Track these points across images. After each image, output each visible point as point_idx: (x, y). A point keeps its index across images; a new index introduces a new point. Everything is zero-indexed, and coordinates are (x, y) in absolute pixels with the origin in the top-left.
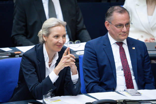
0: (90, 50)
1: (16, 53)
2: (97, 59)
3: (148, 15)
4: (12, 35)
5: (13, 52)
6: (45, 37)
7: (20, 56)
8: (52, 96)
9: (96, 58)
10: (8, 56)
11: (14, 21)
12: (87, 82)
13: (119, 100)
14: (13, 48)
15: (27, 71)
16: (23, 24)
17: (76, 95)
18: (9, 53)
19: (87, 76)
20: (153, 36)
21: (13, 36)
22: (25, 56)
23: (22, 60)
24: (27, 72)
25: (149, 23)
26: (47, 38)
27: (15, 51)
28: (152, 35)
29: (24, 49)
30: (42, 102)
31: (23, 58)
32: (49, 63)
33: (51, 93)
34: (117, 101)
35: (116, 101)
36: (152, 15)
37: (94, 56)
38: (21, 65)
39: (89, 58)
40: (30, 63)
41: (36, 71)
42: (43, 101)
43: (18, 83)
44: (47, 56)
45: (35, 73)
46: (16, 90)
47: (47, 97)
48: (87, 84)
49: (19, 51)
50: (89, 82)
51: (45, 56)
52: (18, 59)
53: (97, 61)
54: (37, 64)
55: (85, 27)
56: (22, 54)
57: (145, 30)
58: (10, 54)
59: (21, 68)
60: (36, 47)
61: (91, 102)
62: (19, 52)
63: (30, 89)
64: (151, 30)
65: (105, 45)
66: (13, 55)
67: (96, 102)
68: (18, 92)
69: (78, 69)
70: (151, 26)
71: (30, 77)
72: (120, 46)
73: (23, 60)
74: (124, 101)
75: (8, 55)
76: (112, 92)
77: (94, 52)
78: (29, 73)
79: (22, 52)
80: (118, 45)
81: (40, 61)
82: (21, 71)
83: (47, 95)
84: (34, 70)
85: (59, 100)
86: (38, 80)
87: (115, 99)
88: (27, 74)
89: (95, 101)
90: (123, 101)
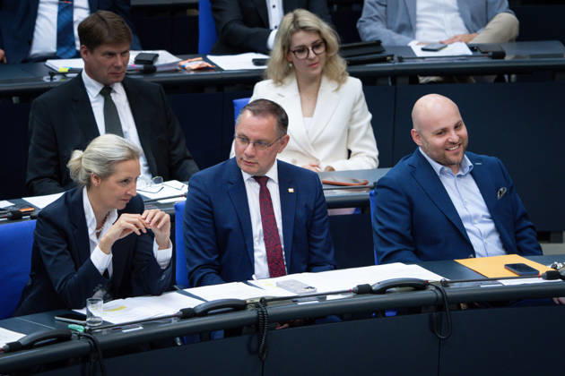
0: (198, 194)
1: (23, 210)
2: (212, 214)
3: (304, 116)
4: (28, 180)
5: (15, 209)
6: (95, 177)
7: (32, 218)
8: (106, 300)
9: (212, 212)
10: (6, 219)
11: (30, 149)
12: (191, 264)
13: (251, 300)
14: (17, 200)
15: (49, 249)
16: (51, 154)
17: (159, 294)
18: (9, 212)
19: (192, 250)
20: (317, 160)
21: (31, 181)
22: (44, 217)
23: (37, 226)
24: (48, 252)
25: (307, 132)
26: (101, 181)
27: (22, 208)
28: (314, 158)
29: (41, 202)
30: (86, 314)
31: (39, 222)
32: (97, 229)
33: (105, 292)
34: (248, 302)
35: (245, 301)
36: (311, 115)
37: (208, 208)
38: (36, 237)
39: (196, 212)
40: (54, 231)
41: (68, 248)
42: (88, 311)
43: (31, 276)
44: (93, 215)
45: (68, 252)
46: (27, 290)
47: (94, 302)
48: (191, 269)
49: (31, 206)
50: (194, 264)
51: (87, 216)
52: (28, 223)
53: (213, 218)
55: (188, 154)
56: (36, 213)
57: (299, 148)
58: (10, 214)
59: (35, 243)
60: (65, 196)
61: (192, 307)
62: (31, 209)
63: (57, 288)
64: (311, 147)
65: (232, 184)
66: (16, 216)
67: (202, 306)
68: (32, 294)
69: (173, 237)
70: (313, 139)
71: (56, 261)
72: (261, 185)
73: (40, 225)
74: (261, 301)
75: (6, 215)
76: (236, 283)
77: (207, 199)
78: (54, 253)
79: (36, 208)
80: (259, 183)
81: (76, 227)
82: (36, 250)
83: (94, 298)
84: (64, 247)
85: (121, 308)
86: (73, 266)
87: (242, 298)
88: (49, 256)
89: (199, 306)
90: (258, 301)
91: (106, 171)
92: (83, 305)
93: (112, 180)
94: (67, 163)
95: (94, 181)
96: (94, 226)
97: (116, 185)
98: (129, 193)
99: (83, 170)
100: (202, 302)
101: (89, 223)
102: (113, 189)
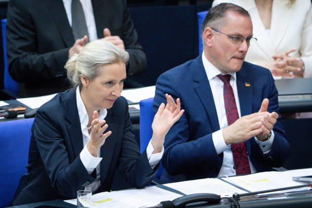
1: (16, 109)
10: (3, 118)
18: (5, 112)
26: (89, 82)
27: (14, 107)
29: (35, 103)
30: (76, 205)
41: (64, 143)
42: (78, 202)
44: (85, 112)
47: (83, 194)
49: (23, 106)
51: (80, 113)
54: (65, 128)
58: (7, 114)
61: (171, 200)
62: (22, 109)
65: (198, 82)
66: (12, 115)
67: (180, 199)
72: (224, 83)
75: (3, 114)
80: (223, 81)
81: (70, 123)
89: (178, 199)
91: (92, 72)
92: (74, 197)
93: (98, 81)
94: (65, 64)
95: (83, 82)
96: (87, 123)
97: (100, 86)
98: (113, 93)
99: (76, 71)
100: (180, 196)
101: (81, 120)
102: (99, 90)
